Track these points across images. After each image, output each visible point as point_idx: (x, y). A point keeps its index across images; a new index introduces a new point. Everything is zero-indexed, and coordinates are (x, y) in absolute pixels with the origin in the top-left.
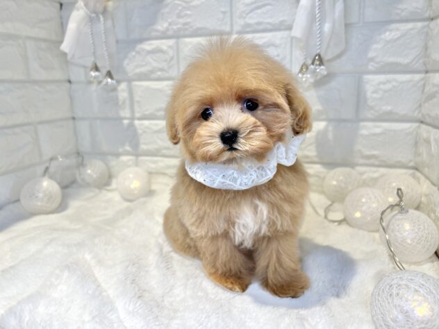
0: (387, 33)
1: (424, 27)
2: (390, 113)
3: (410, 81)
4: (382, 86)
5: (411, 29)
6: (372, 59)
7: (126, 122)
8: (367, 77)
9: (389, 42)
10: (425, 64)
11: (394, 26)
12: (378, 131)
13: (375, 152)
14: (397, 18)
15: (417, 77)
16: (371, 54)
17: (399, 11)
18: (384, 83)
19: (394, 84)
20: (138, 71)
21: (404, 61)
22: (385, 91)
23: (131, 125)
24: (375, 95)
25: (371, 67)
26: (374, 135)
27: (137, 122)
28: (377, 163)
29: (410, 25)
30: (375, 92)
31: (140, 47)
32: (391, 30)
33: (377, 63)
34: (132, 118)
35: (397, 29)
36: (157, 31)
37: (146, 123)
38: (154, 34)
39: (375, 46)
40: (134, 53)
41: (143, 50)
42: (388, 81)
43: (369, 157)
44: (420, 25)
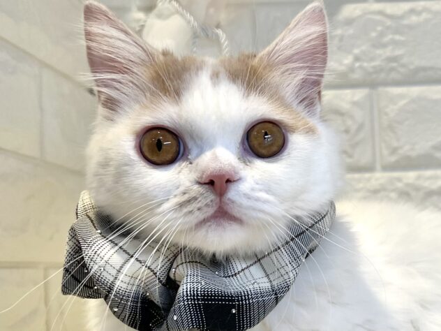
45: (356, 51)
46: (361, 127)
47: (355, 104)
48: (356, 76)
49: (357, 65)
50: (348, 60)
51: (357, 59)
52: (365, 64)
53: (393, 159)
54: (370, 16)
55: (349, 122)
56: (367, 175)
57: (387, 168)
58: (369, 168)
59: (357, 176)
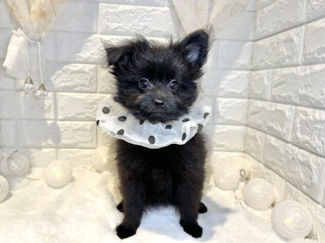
0: (230, 75)
1: (248, 74)
2: (231, 120)
3: (241, 103)
4: (227, 105)
5: (242, 75)
6: (222, 89)
7: (49, 122)
8: (219, 99)
9: (230, 80)
10: (249, 94)
11: (233, 72)
12: (224, 130)
13: (223, 143)
14: (235, 67)
15: (245, 101)
16: (221, 87)
17: (235, 64)
18: (228, 103)
19: (233, 104)
20: (63, 85)
21: (238, 91)
22: (229, 108)
23: (54, 125)
24: (223, 110)
25: (221, 93)
26: (223, 133)
27: (59, 123)
28: (224, 149)
29: (241, 72)
30: (223, 108)
31: (65, 67)
32: (231, 74)
33: (224, 91)
34: (56, 120)
35: (235, 74)
36: (81, 57)
37: (68, 123)
38: (78, 59)
39: (223, 82)
40: (61, 72)
41: (69, 70)
42: (230, 103)
43: (220, 146)
44: (246, 72)
45: (92, 51)
46: (92, 78)
47: (90, 70)
48: (91, 60)
49: (92, 56)
50: (89, 54)
51: (92, 54)
52: (95, 56)
53: (103, 90)
54: (97, 39)
55: (88, 76)
56: (94, 94)
57: (101, 93)
58: (95, 92)
59: (90, 94)
